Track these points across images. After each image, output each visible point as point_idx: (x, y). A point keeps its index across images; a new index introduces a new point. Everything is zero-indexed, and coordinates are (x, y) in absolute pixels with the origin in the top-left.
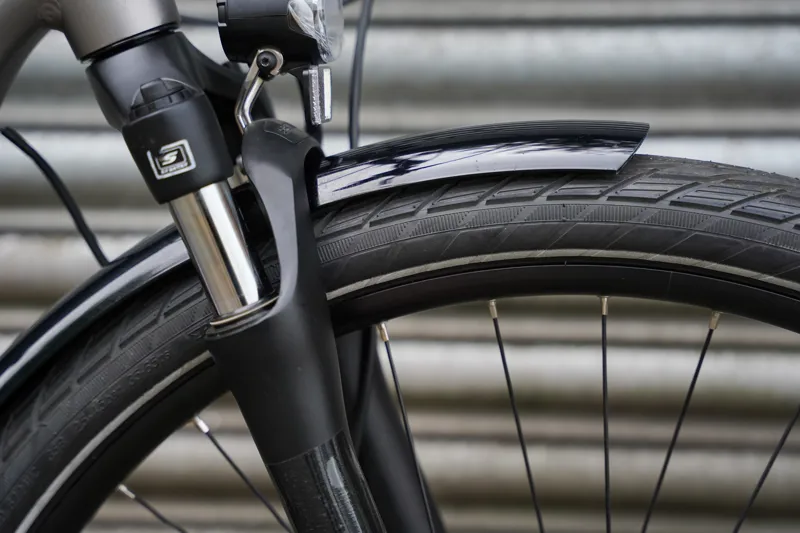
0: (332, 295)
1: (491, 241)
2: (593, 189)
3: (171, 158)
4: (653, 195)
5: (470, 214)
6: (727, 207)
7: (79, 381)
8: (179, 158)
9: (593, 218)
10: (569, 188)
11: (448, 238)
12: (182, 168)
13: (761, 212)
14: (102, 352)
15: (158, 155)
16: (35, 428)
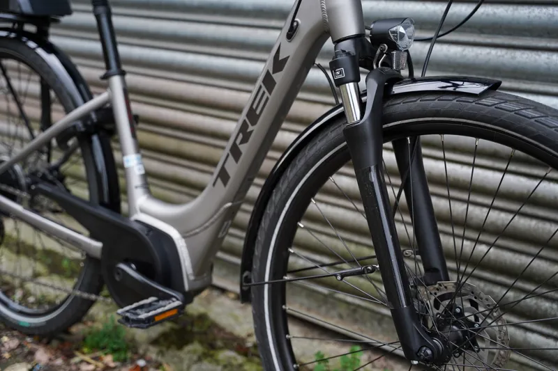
0: (385, 126)
1: (437, 113)
2: (471, 100)
3: (338, 73)
4: (489, 104)
5: (432, 103)
6: (513, 111)
7: (319, 141)
8: (340, 74)
9: (470, 109)
10: (464, 98)
11: (425, 110)
12: (341, 76)
13: (526, 115)
14: (326, 133)
15: (335, 72)
16: (307, 153)
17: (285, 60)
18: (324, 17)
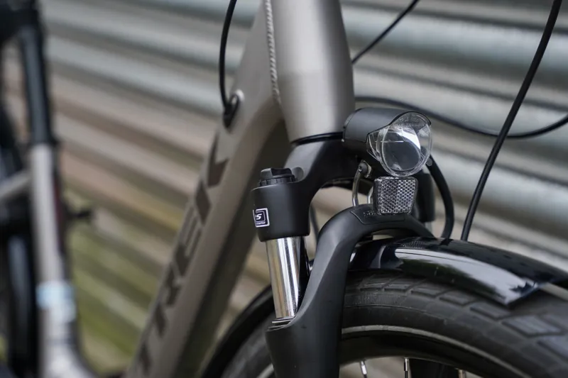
3: (259, 217)
15: (255, 213)
17: (223, 165)
18: (274, 95)
